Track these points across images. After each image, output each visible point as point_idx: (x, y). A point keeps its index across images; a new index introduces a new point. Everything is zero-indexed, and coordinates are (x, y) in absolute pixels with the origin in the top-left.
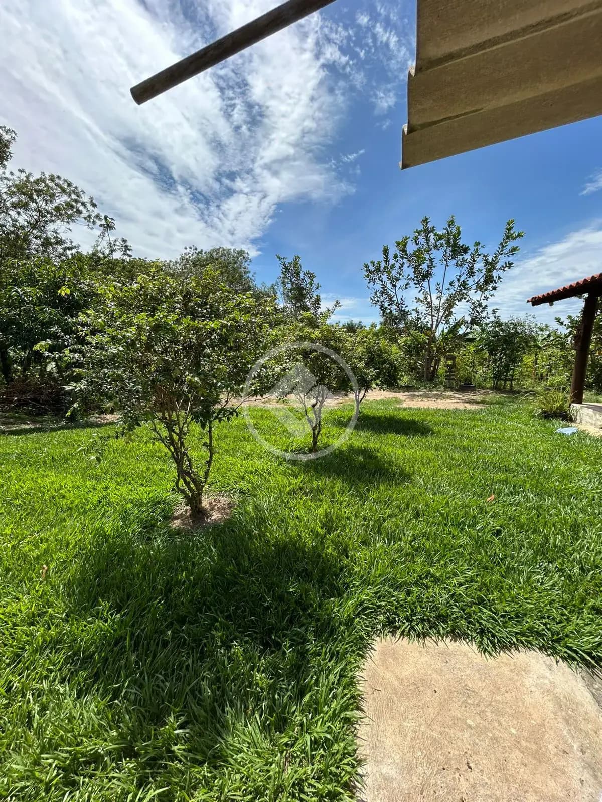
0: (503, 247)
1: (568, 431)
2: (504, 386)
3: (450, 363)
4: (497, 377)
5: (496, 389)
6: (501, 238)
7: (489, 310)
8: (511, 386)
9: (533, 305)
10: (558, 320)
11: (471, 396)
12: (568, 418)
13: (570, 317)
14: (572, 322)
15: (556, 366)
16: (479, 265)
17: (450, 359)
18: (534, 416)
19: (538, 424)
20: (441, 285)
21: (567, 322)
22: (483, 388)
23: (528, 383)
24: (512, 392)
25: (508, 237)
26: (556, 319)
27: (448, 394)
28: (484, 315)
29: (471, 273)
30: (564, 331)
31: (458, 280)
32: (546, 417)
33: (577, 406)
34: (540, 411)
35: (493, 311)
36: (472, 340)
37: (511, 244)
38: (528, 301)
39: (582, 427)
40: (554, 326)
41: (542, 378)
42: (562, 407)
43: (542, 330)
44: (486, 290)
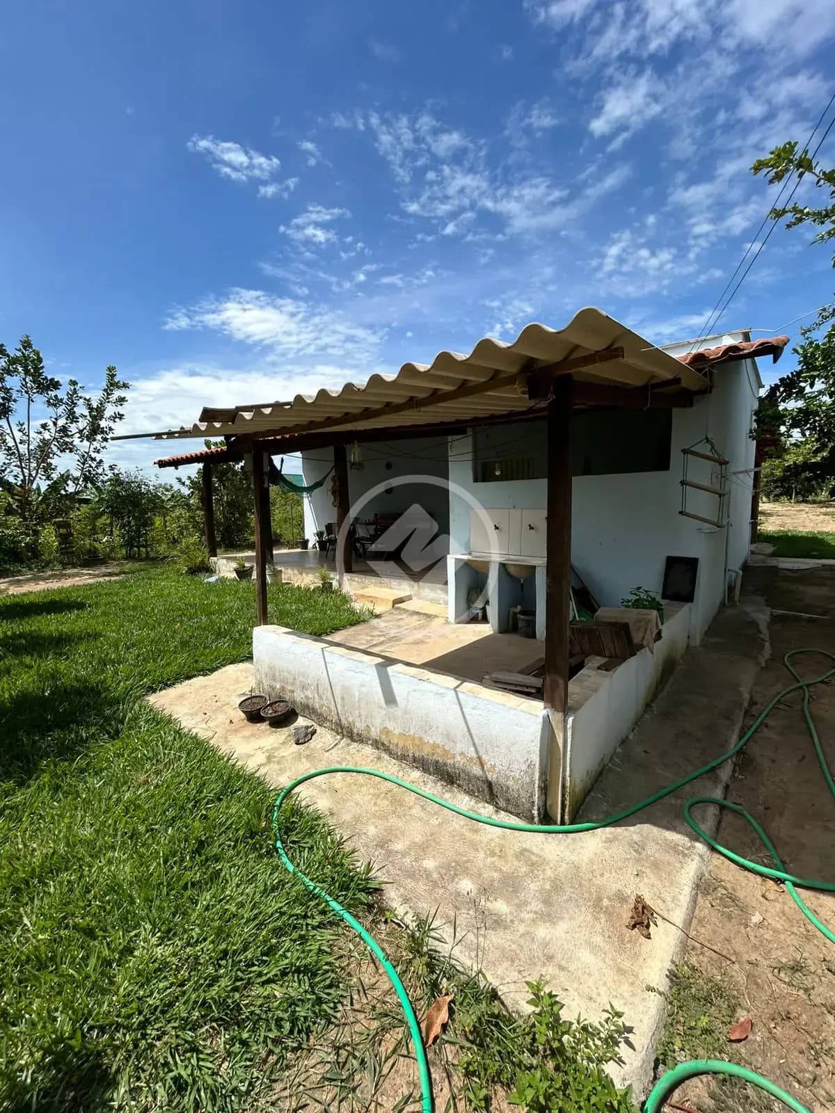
0: (108, 394)
1: (212, 579)
2: (139, 554)
3: (62, 531)
4: (129, 543)
5: (130, 557)
6: (104, 384)
7: (106, 466)
8: (147, 553)
9: (160, 467)
10: (179, 480)
11: (104, 570)
12: (209, 570)
13: (189, 478)
14: (192, 482)
15: (187, 528)
16: (81, 410)
17: (63, 527)
18: (182, 574)
19: (188, 579)
20: (26, 426)
21: (188, 482)
22: (114, 559)
23: (162, 548)
24: (148, 558)
25: (112, 385)
26: (177, 479)
27: (69, 571)
28: (100, 471)
29: (72, 417)
30: (186, 491)
31: (55, 424)
32: (192, 573)
33: (213, 559)
34: (186, 569)
35: (111, 466)
36: (87, 501)
37: (117, 393)
38: (155, 463)
39: (221, 575)
40: (177, 486)
41: (175, 541)
42: (203, 562)
43: (167, 490)
44: (95, 440)
